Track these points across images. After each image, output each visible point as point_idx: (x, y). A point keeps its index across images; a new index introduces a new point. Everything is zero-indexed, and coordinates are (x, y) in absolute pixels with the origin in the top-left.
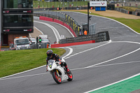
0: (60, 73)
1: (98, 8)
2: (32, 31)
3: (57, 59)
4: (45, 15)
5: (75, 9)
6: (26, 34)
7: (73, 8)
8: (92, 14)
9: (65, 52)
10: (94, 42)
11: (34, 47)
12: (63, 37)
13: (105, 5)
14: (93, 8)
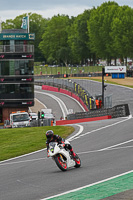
0: (65, 159)
1: (114, 75)
2: (32, 104)
3: (59, 141)
4: (49, 84)
5: (86, 75)
6: (25, 108)
7: (84, 75)
8: (108, 82)
9: (73, 131)
10: (110, 117)
11: (36, 124)
12: (71, 112)
13: (124, 71)
14: (109, 74)
